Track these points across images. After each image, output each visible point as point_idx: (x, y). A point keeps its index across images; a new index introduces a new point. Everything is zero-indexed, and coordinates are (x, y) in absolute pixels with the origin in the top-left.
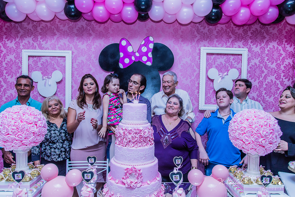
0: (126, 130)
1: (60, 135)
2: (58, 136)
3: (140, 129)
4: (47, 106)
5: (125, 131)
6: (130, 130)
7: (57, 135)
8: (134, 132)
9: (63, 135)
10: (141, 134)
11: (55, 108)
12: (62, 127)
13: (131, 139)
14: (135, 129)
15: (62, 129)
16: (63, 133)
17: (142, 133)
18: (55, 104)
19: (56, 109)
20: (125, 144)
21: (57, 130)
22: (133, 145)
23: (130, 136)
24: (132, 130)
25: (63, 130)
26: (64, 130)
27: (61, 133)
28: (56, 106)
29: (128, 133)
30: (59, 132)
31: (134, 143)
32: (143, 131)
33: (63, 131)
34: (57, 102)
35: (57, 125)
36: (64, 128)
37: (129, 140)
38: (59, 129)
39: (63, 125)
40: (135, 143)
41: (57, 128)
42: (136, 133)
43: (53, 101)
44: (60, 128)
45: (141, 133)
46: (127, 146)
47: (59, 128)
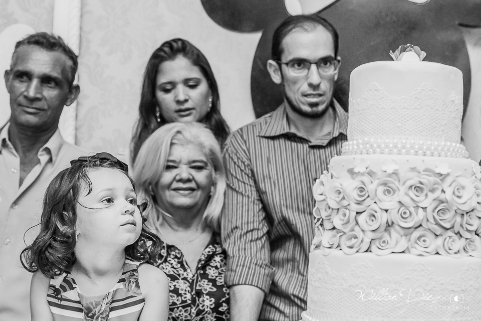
0: (371, 174)
1: (194, 301)
2: (185, 305)
3: (437, 171)
4: (162, 163)
5: (366, 179)
6: (390, 171)
7: (183, 302)
8: (409, 183)
9: (207, 303)
10: (443, 196)
11: (189, 181)
12: (204, 267)
13: (394, 216)
14: (413, 169)
15: (205, 276)
16: (210, 294)
17: (449, 191)
18: (194, 161)
19: (192, 185)
20: (367, 240)
21: (185, 279)
22: (403, 244)
23: (390, 202)
24: (402, 174)
25: (210, 280)
26: (213, 282)
27: (199, 294)
28: (193, 172)
29: (381, 189)
30: (191, 286)
31: (408, 231)
32: (449, 180)
33: (206, 286)
34: (206, 155)
35: (187, 258)
36: (211, 272)
37: (384, 221)
38: (190, 276)
39: (210, 258)
40: (416, 234)
41: (185, 270)
42: (418, 189)
43: (190, 146)
44: (198, 269)
45: (443, 191)
46: (374, 248)
47: (194, 271)
